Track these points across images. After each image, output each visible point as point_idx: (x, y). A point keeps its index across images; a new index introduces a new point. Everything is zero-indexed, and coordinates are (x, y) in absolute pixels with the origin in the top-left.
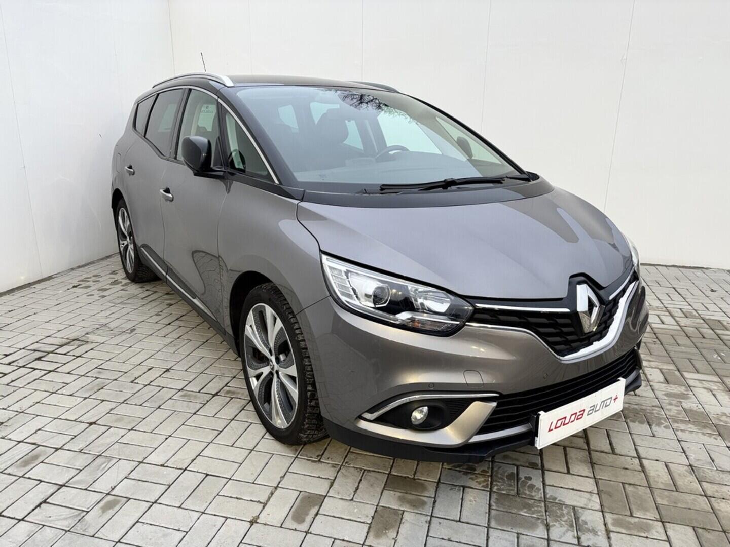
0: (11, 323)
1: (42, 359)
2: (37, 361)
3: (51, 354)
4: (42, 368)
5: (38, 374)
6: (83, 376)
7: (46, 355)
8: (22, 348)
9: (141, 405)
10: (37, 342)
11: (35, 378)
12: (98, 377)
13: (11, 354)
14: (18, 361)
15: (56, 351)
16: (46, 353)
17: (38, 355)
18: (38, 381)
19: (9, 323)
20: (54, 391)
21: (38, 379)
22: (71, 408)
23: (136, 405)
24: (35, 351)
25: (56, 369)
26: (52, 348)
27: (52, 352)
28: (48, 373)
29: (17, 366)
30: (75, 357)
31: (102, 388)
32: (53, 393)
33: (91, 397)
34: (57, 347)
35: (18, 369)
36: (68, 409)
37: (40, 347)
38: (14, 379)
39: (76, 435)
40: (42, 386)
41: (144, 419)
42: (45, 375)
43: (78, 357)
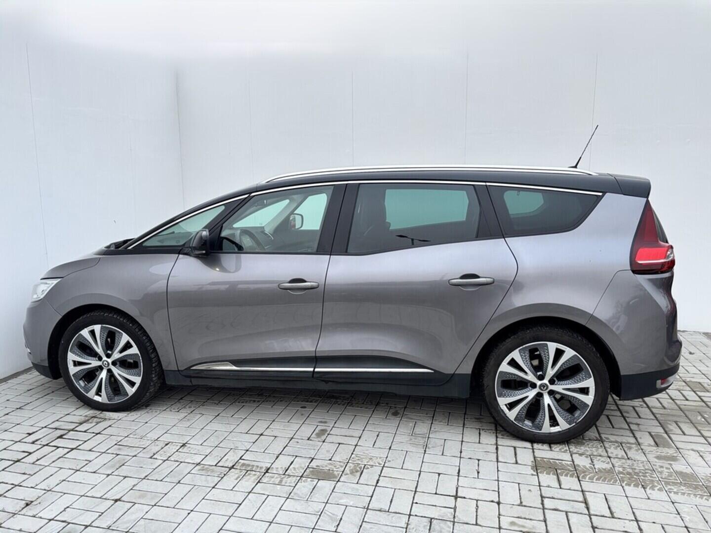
0: (31, 402)
1: (64, 437)
2: (59, 439)
3: (71, 432)
4: (65, 446)
5: (61, 452)
6: (104, 453)
7: (67, 433)
8: (44, 426)
9: (161, 481)
10: (57, 420)
11: (58, 457)
12: (118, 453)
13: (34, 433)
14: (41, 440)
15: (77, 429)
16: (67, 431)
17: (59, 433)
18: (61, 459)
19: (29, 402)
20: (78, 469)
21: (62, 457)
22: (96, 485)
23: (157, 480)
24: (56, 429)
25: (78, 447)
26: (72, 426)
27: (73, 430)
28: (70, 451)
29: (40, 444)
30: (95, 434)
31: (123, 465)
32: (78, 471)
33: (113, 474)
34: (77, 424)
35: (42, 447)
36: (93, 486)
37: (61, 425)
38: (39, 458)
39: (103, 512)
40: (65, 463)
41: (166, 494)
42: (68, 452)
43: (97, 434)
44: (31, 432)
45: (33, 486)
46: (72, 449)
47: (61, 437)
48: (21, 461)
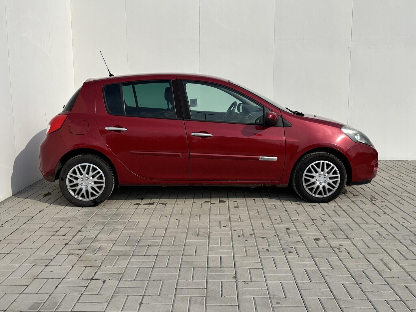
44: (56, 230)
45: (94, 254)
46: (96, 236)
47: (79, 231)
48: (69, 244)
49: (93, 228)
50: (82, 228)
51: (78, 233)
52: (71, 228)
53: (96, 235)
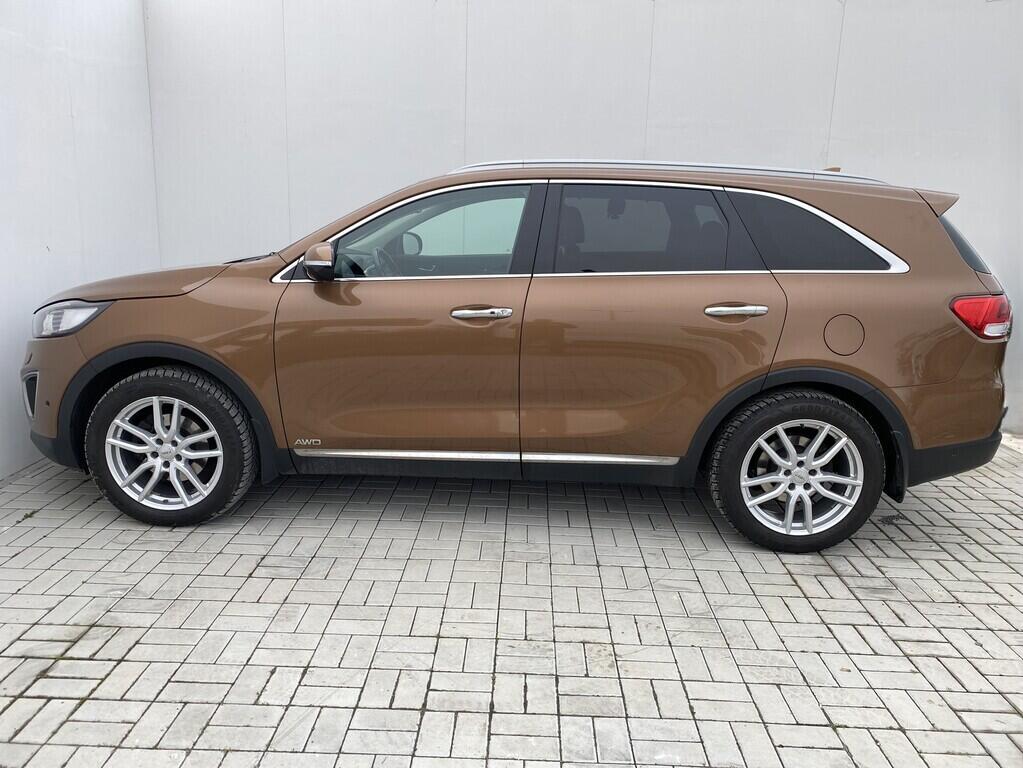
1: (51, 674)
2: (43, 681)
3: (62, 662)
4: (63, 695)
5: (59, 708)
6: (154, 702)
7: (54, 664)
10: (19, 639)
11: (61, 720)
12: (184, 700)
15: (69, 654)
16: (51, 662)
17: (37, 666)
18: (68, 723)
20: (117, 745)
25: (90, 694)
26: (59, 649)
27: (62, 657)
28: (80, 704)
30: (115, 663)
31: (208, 725)
32: (117, 748)
33: (196, 747)
34: (66, 645)
35: (12, 703)
42: (77, 708)
43: (119, 661)
46: (83, 700)
47: (43, 674)
49: (90, 659)
50: (57, 659)
51: (35, 681)
52: (26, 658)
53: (85, 694)
